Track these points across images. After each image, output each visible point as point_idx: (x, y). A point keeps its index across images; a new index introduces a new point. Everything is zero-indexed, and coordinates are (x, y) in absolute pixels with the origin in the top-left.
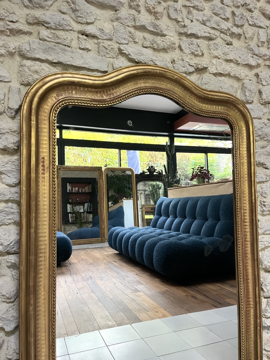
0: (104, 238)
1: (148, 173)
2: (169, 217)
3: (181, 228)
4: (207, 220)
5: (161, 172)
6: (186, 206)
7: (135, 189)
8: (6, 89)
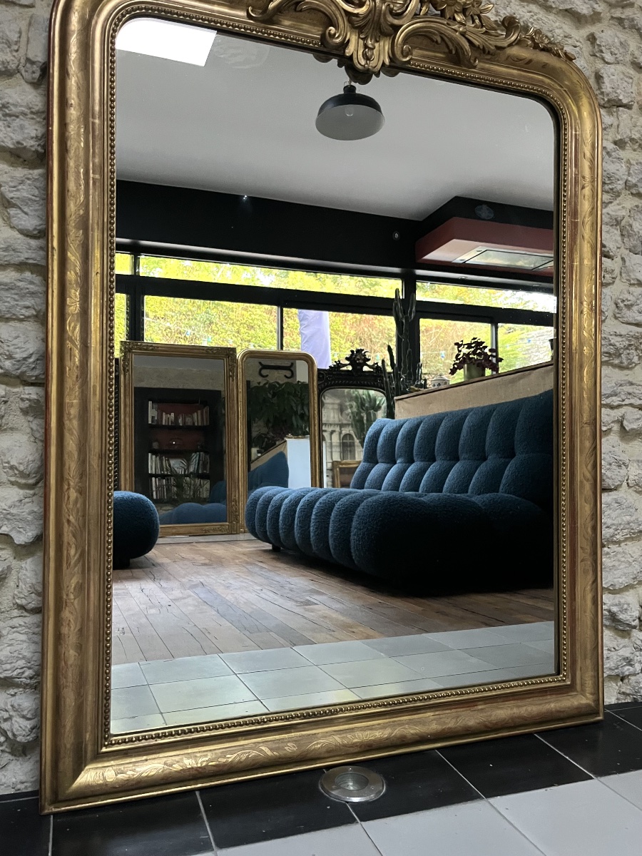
0: (238, 522)
1: (350, 368)
2: (395, 463)
3: (422, 485)
4: (485, 459)
5: (380, 364)
6: (437, 432)
7: (316, 406)
8: (23, 22)
